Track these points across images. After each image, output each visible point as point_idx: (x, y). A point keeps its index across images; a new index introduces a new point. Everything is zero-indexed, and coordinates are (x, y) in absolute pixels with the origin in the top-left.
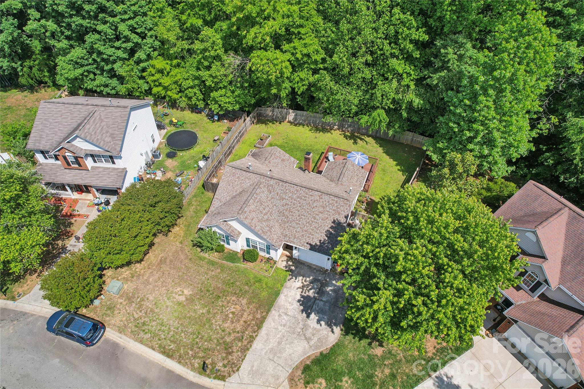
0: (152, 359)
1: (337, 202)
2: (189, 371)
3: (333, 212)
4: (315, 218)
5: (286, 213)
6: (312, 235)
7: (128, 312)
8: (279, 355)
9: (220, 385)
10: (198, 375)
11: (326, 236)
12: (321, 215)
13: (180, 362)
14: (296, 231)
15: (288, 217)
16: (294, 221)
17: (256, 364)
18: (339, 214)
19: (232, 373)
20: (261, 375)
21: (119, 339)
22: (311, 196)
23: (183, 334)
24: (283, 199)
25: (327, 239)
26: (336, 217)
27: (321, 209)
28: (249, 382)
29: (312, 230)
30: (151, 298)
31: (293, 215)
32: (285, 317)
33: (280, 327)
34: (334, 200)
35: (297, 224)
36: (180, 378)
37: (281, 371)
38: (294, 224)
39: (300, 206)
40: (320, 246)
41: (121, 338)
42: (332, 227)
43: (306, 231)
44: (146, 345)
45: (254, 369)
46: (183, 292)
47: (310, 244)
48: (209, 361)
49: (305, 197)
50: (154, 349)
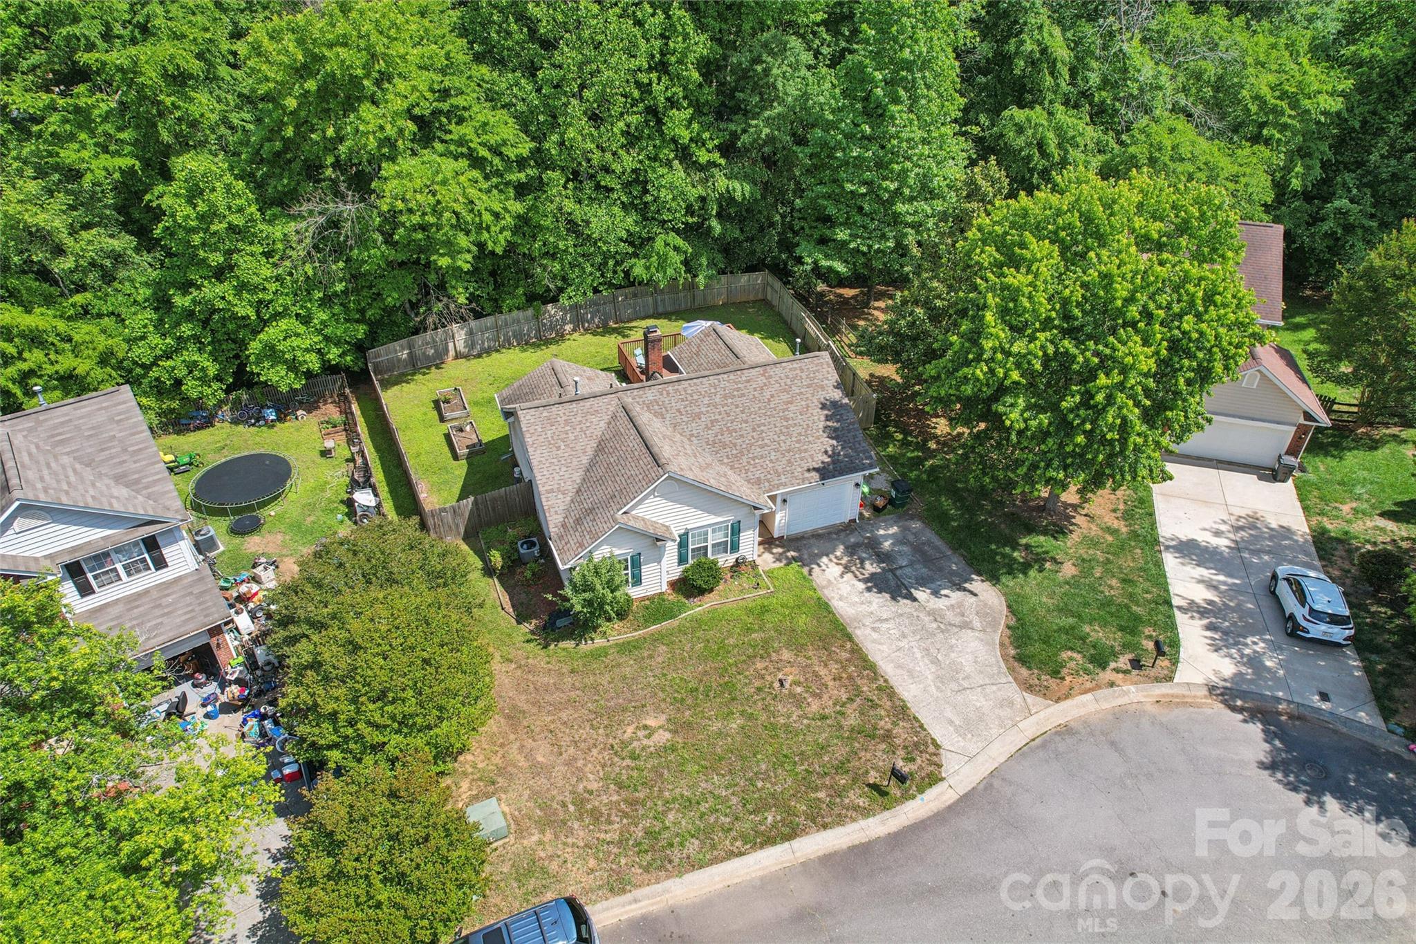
0: (761, 873)
1: (802, 371)
2: (862, 823)
3: (810, 390)
4: (787, 419)
5: (727, 438)
6: (806, 451)
7: (582, 844)
8: (961, 676)
9: (942, 793)
10: (887, 814)
11: (832, 438)
12: (792, 408)
13: (825, 827)
14: (771, 461)
15: (735, 445)
16: (752, 445)
17: (949, 713)
18: (823, 388)
19: (935, 758)
20: (981, 719)
21: (634, 906)
22: (748, 381)
23: (760, 784)
24: (698, 416)
25: (834, 442)
26: (822, 396)
27: (785, 397)
28: (981, 745)
29: (798, 442)
30: (594, 786)
31: (742, 436)
32: (885, 625)
33: (901, 644)
34: (795, 369)
35: (762, 447)
36: (862, 851)
37: (999, 690)
38: (757, 451)
39: (743, 412)
40: (834, 462)
41: (636, 901)
42: (828, 418)
43: (789, 451)
44: (715, 861)
45: (957, 723)
46: (646, 727)
47: (814, 469)
48: (873, 777)
49: (738, 390)
50: (741, 854)
